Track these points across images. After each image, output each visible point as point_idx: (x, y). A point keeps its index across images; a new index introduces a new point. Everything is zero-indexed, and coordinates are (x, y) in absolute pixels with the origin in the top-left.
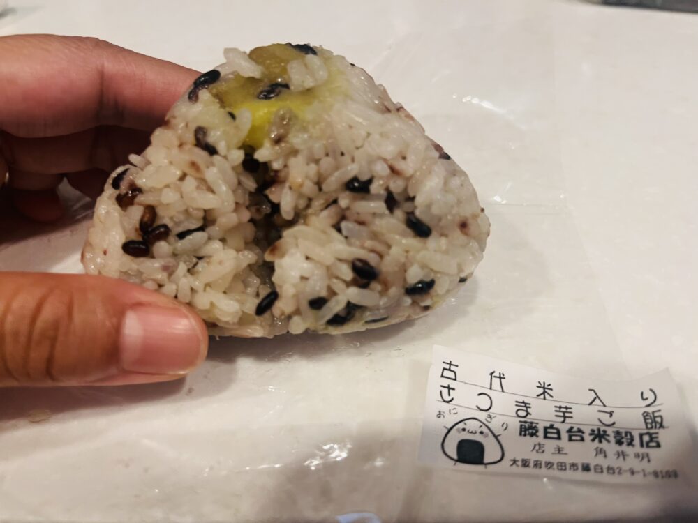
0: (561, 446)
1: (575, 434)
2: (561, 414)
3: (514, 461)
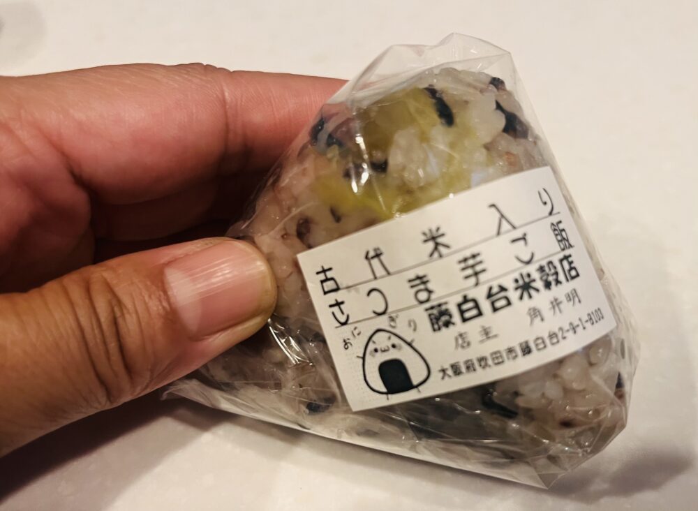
0: (487, 326)
1: (497, 297)
2: (470, 272)
3: (443, 371)
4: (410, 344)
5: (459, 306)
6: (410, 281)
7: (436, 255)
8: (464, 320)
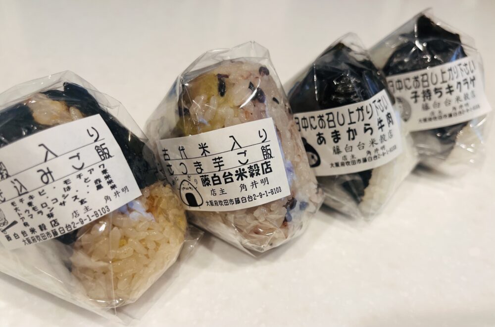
0: (223, 188)
1: (228, 177)
2: (217, 164)
3: (207, 202)
4: (195, 189)
5: (212, 178)
6: (194, 163)
7: (204, 155)
8: (214, 184)
